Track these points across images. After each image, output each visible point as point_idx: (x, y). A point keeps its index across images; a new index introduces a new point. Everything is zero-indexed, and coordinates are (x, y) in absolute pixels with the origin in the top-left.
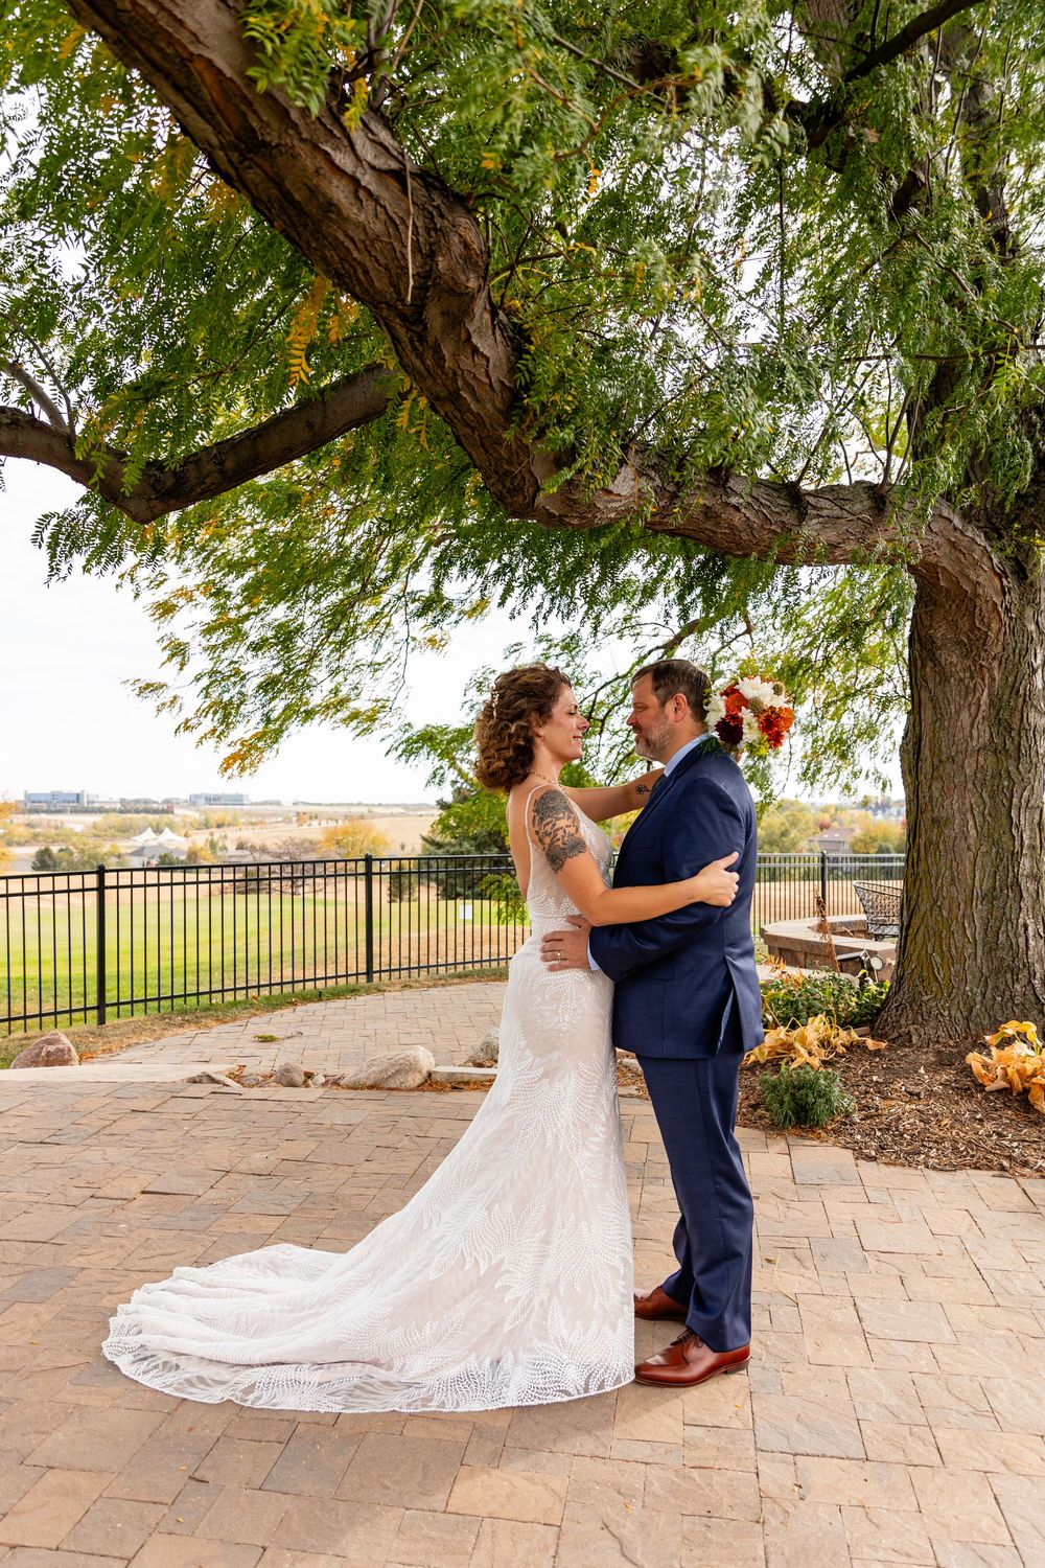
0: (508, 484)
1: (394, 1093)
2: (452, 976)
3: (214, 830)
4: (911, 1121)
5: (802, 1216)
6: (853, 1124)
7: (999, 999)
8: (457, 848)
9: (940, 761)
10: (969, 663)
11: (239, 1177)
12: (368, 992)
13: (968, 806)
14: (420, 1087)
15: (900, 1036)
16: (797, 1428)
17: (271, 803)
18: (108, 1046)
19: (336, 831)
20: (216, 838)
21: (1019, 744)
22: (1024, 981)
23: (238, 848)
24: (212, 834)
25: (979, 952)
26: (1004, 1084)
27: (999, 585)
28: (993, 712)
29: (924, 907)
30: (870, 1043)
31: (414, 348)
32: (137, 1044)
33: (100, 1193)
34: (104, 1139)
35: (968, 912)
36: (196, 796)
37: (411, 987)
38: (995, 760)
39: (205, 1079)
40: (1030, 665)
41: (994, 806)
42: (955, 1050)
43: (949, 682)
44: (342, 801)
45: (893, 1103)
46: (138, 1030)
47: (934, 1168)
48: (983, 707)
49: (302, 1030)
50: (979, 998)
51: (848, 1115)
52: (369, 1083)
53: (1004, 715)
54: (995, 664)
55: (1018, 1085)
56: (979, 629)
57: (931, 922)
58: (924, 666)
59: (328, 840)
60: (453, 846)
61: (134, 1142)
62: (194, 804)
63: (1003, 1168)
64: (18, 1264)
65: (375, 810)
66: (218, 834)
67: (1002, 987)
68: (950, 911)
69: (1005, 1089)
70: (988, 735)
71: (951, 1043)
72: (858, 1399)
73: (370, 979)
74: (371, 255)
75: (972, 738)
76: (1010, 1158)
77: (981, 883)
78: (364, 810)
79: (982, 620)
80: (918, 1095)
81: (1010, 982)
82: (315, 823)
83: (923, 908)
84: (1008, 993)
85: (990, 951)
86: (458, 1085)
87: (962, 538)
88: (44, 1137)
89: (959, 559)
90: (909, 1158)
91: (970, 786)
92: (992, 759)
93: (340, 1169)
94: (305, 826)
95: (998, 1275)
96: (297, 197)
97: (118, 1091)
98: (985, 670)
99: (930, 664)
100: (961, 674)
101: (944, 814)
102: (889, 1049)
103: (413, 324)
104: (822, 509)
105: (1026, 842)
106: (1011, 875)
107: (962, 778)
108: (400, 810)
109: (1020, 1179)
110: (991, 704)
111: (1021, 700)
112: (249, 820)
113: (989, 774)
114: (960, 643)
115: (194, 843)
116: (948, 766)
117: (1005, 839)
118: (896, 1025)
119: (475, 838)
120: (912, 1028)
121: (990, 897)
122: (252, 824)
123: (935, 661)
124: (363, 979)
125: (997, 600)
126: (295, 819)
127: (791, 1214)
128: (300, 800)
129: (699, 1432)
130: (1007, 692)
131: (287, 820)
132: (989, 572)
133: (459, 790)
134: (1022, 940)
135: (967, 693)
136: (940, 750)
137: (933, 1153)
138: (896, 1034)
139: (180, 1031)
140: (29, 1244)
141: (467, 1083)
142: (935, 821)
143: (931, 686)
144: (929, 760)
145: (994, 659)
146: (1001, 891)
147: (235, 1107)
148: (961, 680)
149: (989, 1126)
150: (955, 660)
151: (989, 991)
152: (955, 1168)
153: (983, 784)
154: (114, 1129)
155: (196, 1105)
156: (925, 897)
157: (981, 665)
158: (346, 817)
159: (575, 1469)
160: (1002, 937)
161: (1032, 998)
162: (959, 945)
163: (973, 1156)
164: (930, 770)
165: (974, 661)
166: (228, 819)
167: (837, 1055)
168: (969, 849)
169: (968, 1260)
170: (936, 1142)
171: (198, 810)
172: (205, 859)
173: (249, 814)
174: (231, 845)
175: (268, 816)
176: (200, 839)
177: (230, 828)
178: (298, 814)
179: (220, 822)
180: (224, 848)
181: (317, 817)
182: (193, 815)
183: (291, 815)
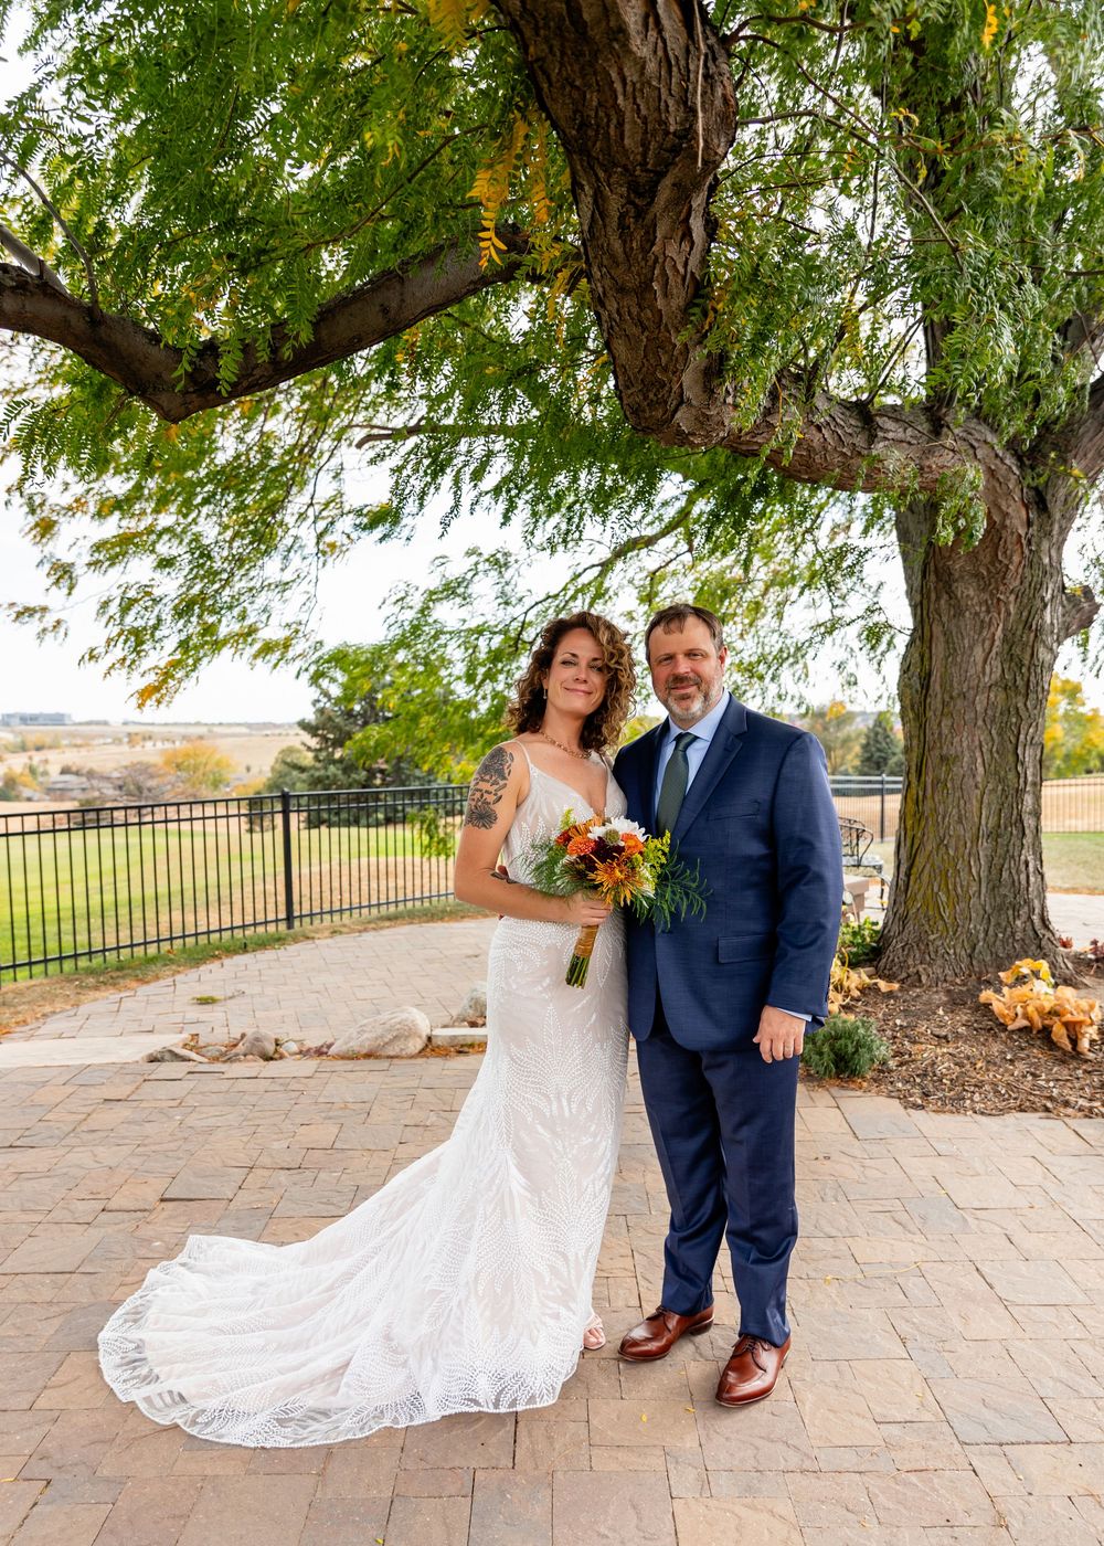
0: (651, 396)
1: (395, 1061)
2: (382, 919)
3: (33, 753)
4: (946, 1065)
5: (879, 1175)
6: (890, 1071)
7: (1001, 935)
8: (322, 772)
9: (951, 698)
10: (985, 596)
11: (266, 1173)
12: (296, 940)
13: (977, 743)
14: (422, 1053)
15: (909, 976)
16: (987, 1414)
17: (98, 723)
18: (20, 1017)
19: (175, 753)
20: (35, 762)
21: (1028, 681)
22: (1024, 918)
23: (61, 773)
24: (30, 758)
25: (983, 890)
26: (1025, 1023)
27: (1025, 517)
28: (1006, 647)
29: (930, 846)
30: (883, 985)
31: (622, 226)
32: (54, 1013)
33: (112, 1205)
34: (86, 1137)
35: (974, 851)
36: (9, 716)
37: (341, 933)
38: (1004, 696)
39: (167, 1056)
40: (1043, 598)
41: (1002, 743)
42: (964, 989)
43: (964, 616)
45: (923, 1047)
46: (49, 997)
47: (982, 1113)
48: (997, 643)
49: (242, 987)
50: (982, 936)
51: (884, 1063)
52: (364, 1051)
53: (1017, 650)
54: (1012, 598)
55: (1038, 1023)
56: (1001, 562)
57: (938, 862)
58: (938, 599)
59: (167, 763)
60: (317, 769)
61: (124, 1138)
62: (8, 725)
63: (1047, 1110)
64: (50, 1303)
65: (215, 729)
66: (37, 757)
67: (1004, 924)
68: (956, 849)
69: (1026, 1027)
70: (1000, 671)
71: (958, 981)
72: (1030, 1375)
73: (290, 927)
74: (635, 103)
75: (984, 674)
76: (1051, 1098)
77: (988, 822)
78: (202, 730)
79: (1005, 552)
80: (945, 1037)
81: (1011, 919)
82: (149, 744)
83: (929, 848)
84: (1009, 929)
85: (993, 889)
86: (463, 1048)
87: (1000, 465)
88: (11, 1140)
89: (994, 487)
90: (956, 1104)
91: (980, 723)
92: (1002, 695)
93: (375, 1154)
94: (138, 748)
95: (1094, 1225)
96: (586, 16)
97: (79, 1077)
98: (1002, 604)
99: (945, 597)
100: (977, 608)
101: (952, 752)
102: (901, 989)
103: (640, 195)
104: (887, 431)
105: (1030, 779)
106: (1015, 812)
107: (973, 715)
108: (244, 730)
109: (1066, 1119)
110: (1005, 640)
111: (1032, 635)
112: (74, 742)
113: (999, 711)
114: (977, 575)
115: (10, 769)
116: (959, 702)
117: (1011, 776)
118: (903, 965)
119: (341, 760)
120: (920, 968)
121: (995, 835)
122: (76, 746)
123: (951, 594)
124: (283, 926)
125: (1022, 532)
126: (126, 740)
127: (868, 1172)
128: (131, 719)
129: (895, 1430)
130: (1021, 627)
131: (117, 741)
132: (1019, 504)
133: (322, 711)
134: (1023, 877)
135: (982, 628)
136: (951, 686)
137: (977, 1097)
138: (904, 975)
139: (97, 994)
140: (54, 1277)
141: (471, 1046)
142: (943, 759)
143: (945, 619)
144: (939, 696)
145: (1012, 592)
146: (1006, 828)
147: (224, 1088)
148: (977, 614)
149: (1021, 1067)
150: (971, 593)
151: (991, 929)
152: (1002, 1112)
153: (993, 721)
154: (92, 1124)
155: (178, 1089)
156: (931, 836)
157: (999, 599)
158: (184, 737)
159: (791, 1488)
160: (1005, 875)
161: (1031, 933)
162: (965, 883)
163: (1015, 1099)
164: (940, 706)
165: (992, 595)
166: (48, 741)
167: (853, 999)
168: (976, 787)
169: (1060, 1212)
170: (976, 1086)
171: (13, 732)
172: (25, 786)
173: (72, 735)
174: (54, 770)
175: (93, 737)
176: (17, 763)
177: (51, 751)
178: (129, 735)
179: (39, 744)
180: (45, 773)
181: (150, 738)
182: (7, 736)
183: (120, 736)
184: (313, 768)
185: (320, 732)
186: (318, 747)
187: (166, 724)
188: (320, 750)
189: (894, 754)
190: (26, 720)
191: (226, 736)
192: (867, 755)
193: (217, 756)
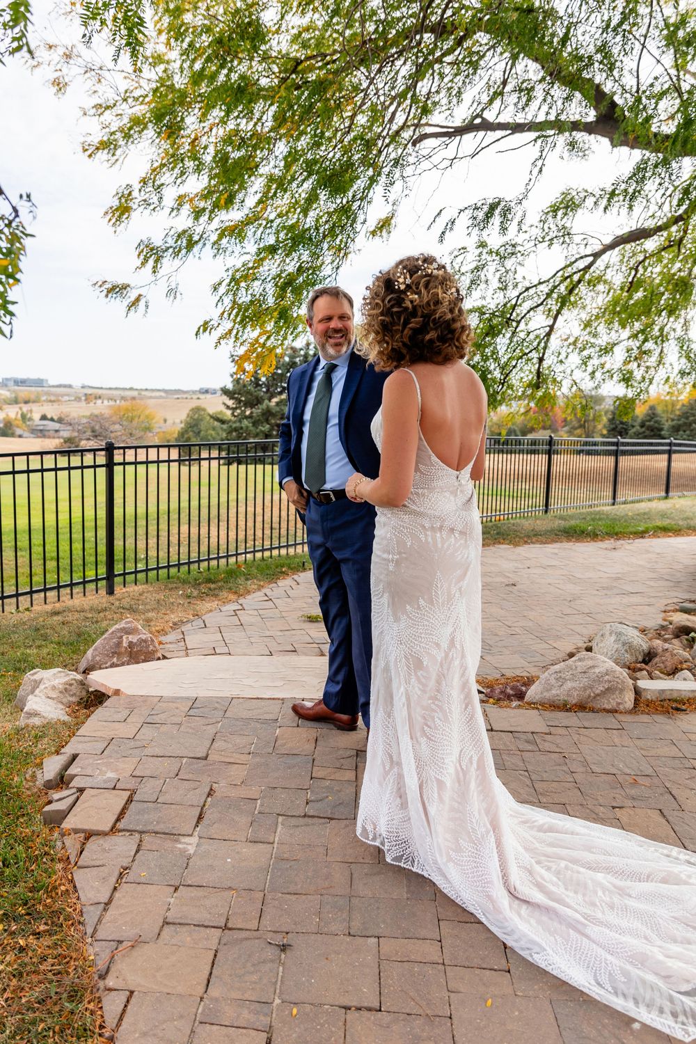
3: (22, 405)
8: (238, 424)
17: (65, 386)
19: (119, 408)
20: (24, 411)
23: (41, 419)
24: (21, 409)
36: (7, 379)
44: (118, 386)
60: (234, 422)
62: (6, 386)
65: (144, 393)
66: (25, 408)
78: (135, 394)
82: (99, 402)
94: (92, 404)
108: (162, 394)
112: (50, 398)
115: (7, 415)
119: (250, 417)
122: (51, 401)
126: (83, 398)
128: (86, 384)
131: (78, 399)
133: (238, 381)
158: (123, 398)
166: (33, 397)
171: (9, 390)
172: (18, 427)
173: (48, 394)
174: (36, 416)
175: (62, 396)
176: (12, 412)
177: (34, 404)
178: (86, 394)
179: (27, 399)
180: (30, 419)
181: (100, 398)
182: (5, 393)
183: (80, 395)
184: (230, 421)
185: (236, 396)
186: (234, 406)
187: (110, 389)
188: (236, 408)
189: (633, 426)
190: (18, 382)
191: (151, 397)
192: (612, 426)
193: (147, 412)
